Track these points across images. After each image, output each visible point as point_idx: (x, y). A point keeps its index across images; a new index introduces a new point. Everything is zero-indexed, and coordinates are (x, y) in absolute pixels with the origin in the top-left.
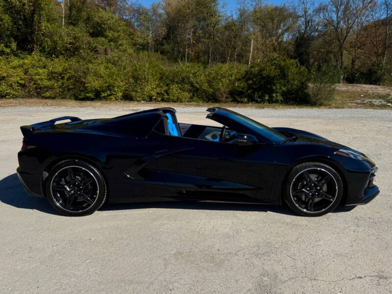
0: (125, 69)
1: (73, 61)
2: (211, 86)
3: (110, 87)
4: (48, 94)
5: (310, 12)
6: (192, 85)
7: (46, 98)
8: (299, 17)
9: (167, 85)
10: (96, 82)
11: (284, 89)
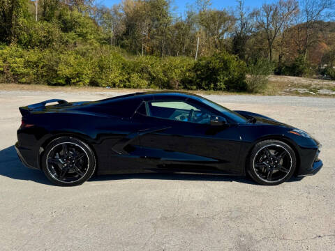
0: (92, 59)
1: (47, 51)
2: (165, 76)
3: (78, 75)
4: (24, 80)
5: (245, 16)
6: (150, 74)
7: (23, 83)
8: (236, 20)
9: (129, 74)
10: (67, 70)
11: (226, 79)
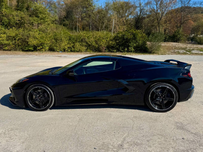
0: (49, 34)
1: (21, 30)
2: (97, 43)
3: (42, 44)
4: (6, 48)
5: (142, 5)
6: (87, 43)
8: (137, 7)
9: (73, 43)
10: (35, 42)
11: (135, 45)
